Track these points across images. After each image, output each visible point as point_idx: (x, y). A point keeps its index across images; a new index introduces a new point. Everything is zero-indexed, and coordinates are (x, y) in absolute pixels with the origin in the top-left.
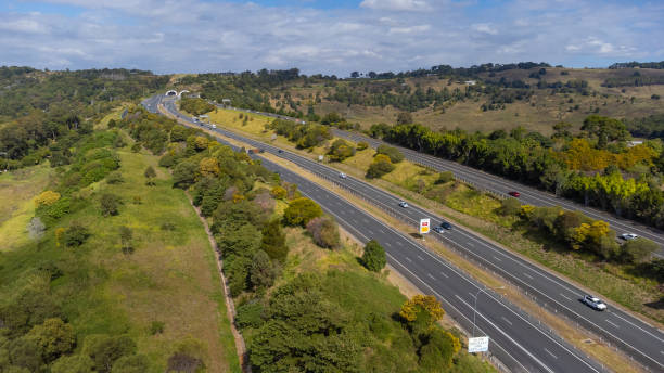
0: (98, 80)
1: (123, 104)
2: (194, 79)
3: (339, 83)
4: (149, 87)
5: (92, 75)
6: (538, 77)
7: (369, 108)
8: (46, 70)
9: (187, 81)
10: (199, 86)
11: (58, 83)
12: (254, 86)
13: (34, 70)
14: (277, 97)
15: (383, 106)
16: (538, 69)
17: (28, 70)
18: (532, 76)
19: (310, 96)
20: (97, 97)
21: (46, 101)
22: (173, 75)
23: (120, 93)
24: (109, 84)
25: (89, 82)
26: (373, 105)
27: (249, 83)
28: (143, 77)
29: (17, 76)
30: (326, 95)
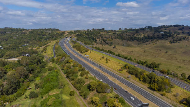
0: (44, 33)
1: (51, 41)
2: (73, 32)
3: (117, 33)
4: (59, 35)
5: (41, 31)
6: (182, 30)
7: (129, 41)
8: (29, 29)
9: (71, 33)
10: (75, 35)
11: (32, 34)
12: (91, 34)
13: (25, 29)
14: (99, 38)
15: (133, 41)
16: (181, 27)
17: (24, 30)
18: (179, 29)
19: (109, 37)
20: (44, 39)
21: (28, 41)
22: (66, 31)
23: (51, 37)
24: (47, 34)
25: (41, 34)
26: (130, 40)
27: (90, 33)
28: (57, 32)
29: (20, 32)
30: (114, 37)
